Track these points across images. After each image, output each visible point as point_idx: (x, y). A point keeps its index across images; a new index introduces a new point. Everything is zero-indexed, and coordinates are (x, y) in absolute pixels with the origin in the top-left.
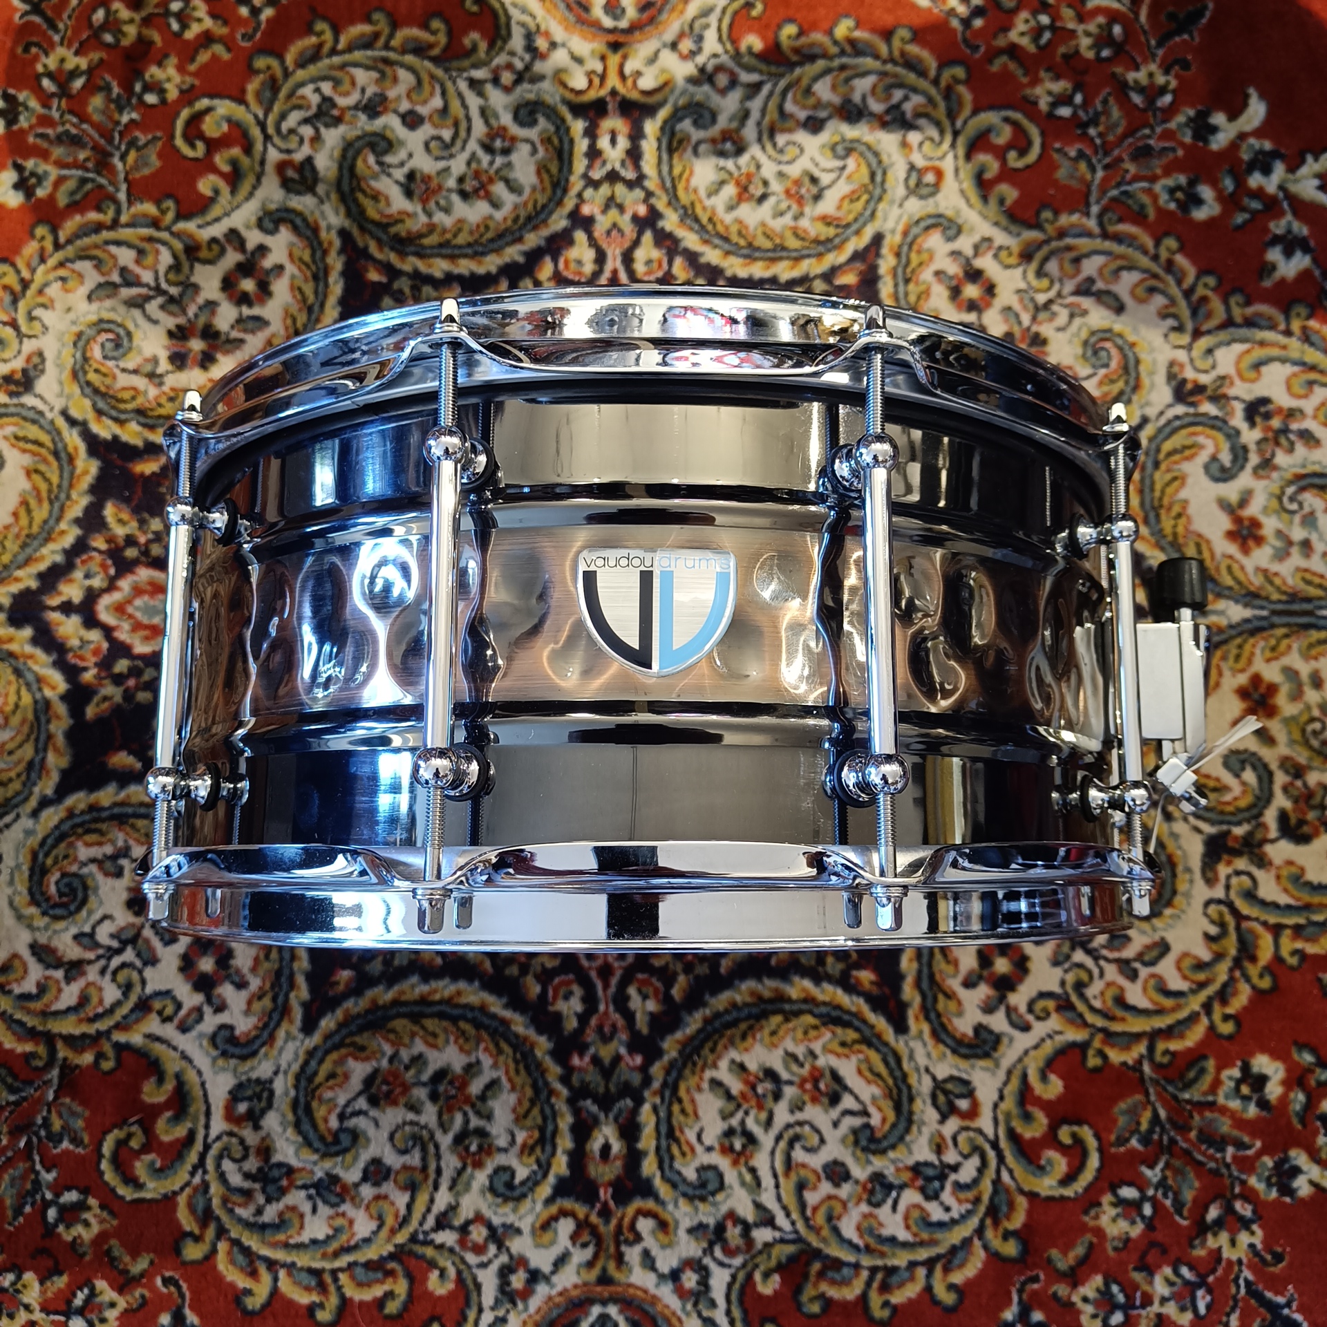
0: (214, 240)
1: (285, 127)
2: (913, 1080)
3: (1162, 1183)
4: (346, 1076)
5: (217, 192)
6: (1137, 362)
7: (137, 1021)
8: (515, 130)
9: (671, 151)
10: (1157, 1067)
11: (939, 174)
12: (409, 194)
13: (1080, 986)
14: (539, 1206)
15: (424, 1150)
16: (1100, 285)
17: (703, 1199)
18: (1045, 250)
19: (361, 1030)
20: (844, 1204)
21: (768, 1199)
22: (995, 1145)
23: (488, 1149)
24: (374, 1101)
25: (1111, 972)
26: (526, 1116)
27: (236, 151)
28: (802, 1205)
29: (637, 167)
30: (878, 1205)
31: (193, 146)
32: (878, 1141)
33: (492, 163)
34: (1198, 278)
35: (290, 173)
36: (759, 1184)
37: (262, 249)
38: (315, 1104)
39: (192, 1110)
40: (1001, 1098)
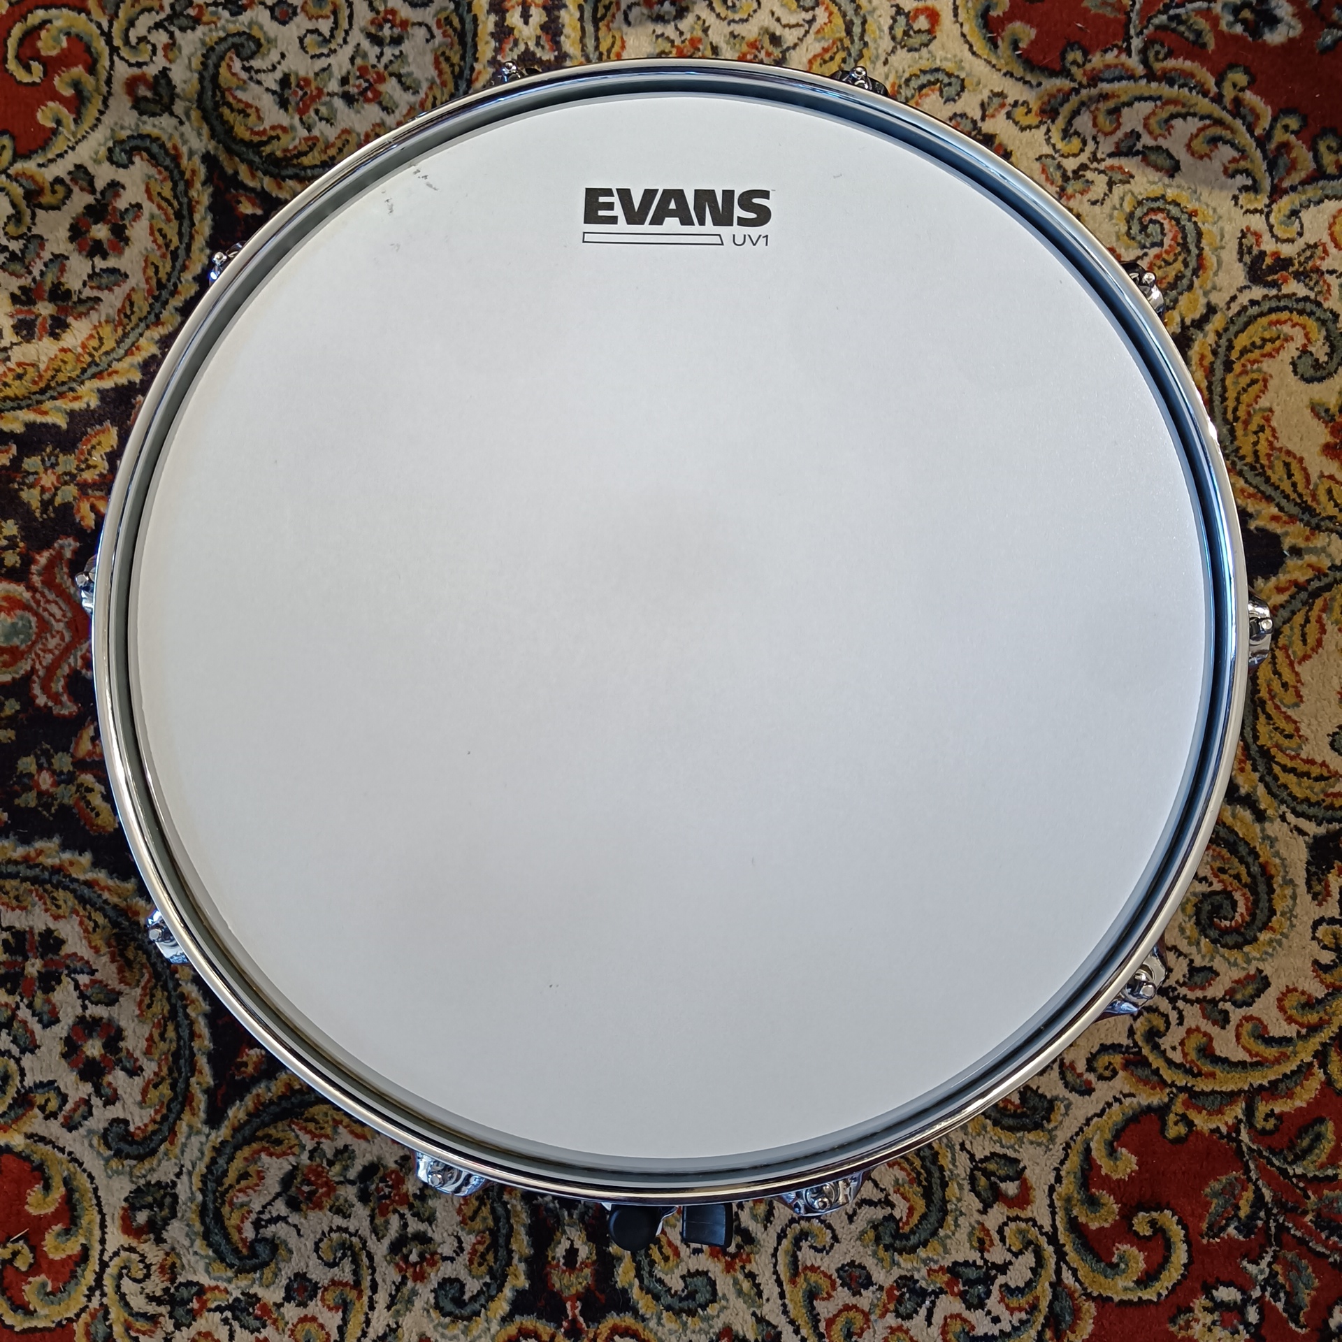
0: (58, 180)
1: (133, 36)
2: (945, 1161)
3: (1271, 1280)
4: (261, 1176)
5: (59, 122)
6: (1199, 234)
7: (17, 1119)
8: (405, 12)
9: (596, 21)
10: (1259, 1134)
11: (933, 16)
12: (283, 104)
13: (1153, 1035)
14: (495, 1327)
15: (356, 1261)
16: (1147, 140)
17: (692, 1313)
18: (1074, 100)
19: (276, 1119)
20: (866, 1315)
21: (771, 1311)
22: (1053, 1239)
23: (430, 1258)
24: (294, 1205)
25: (1194, 1016)
26: (473, 1218)
27: (78, 71)
28: (815, 1319)
29: (556, 45)
30: (909, 1317)
31: (28, 69)
32: (906, 1237)
33: (379, 57)
34: (1275, 119)
35: (143, 91)
36: (760, 1294)
37: (115, 187)
38: (226, 1210)
39: (84, 1222)
40: (1059, 1179)
